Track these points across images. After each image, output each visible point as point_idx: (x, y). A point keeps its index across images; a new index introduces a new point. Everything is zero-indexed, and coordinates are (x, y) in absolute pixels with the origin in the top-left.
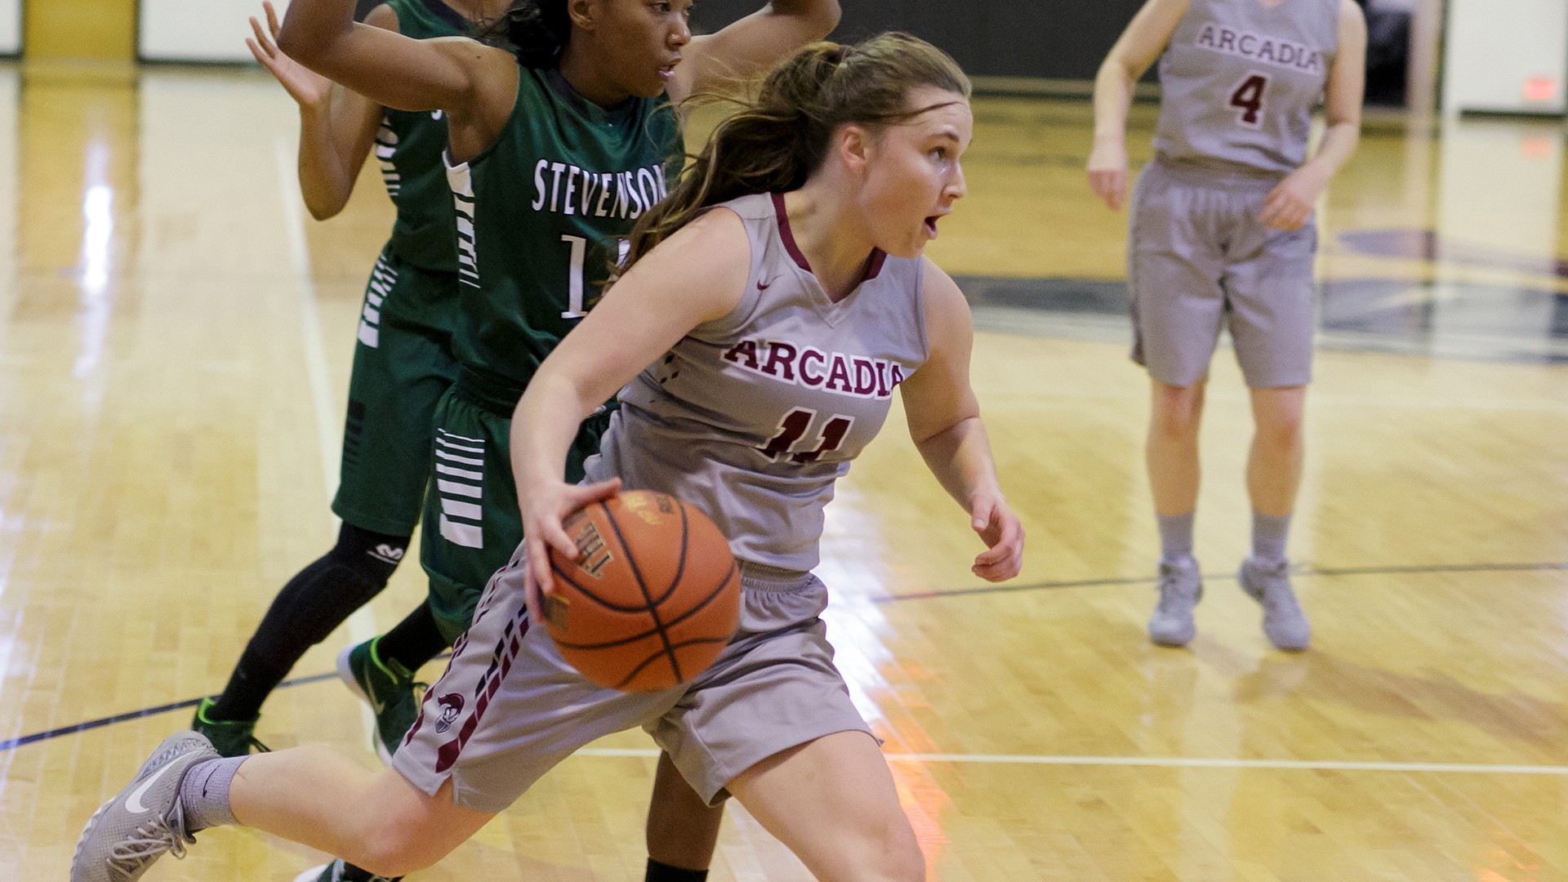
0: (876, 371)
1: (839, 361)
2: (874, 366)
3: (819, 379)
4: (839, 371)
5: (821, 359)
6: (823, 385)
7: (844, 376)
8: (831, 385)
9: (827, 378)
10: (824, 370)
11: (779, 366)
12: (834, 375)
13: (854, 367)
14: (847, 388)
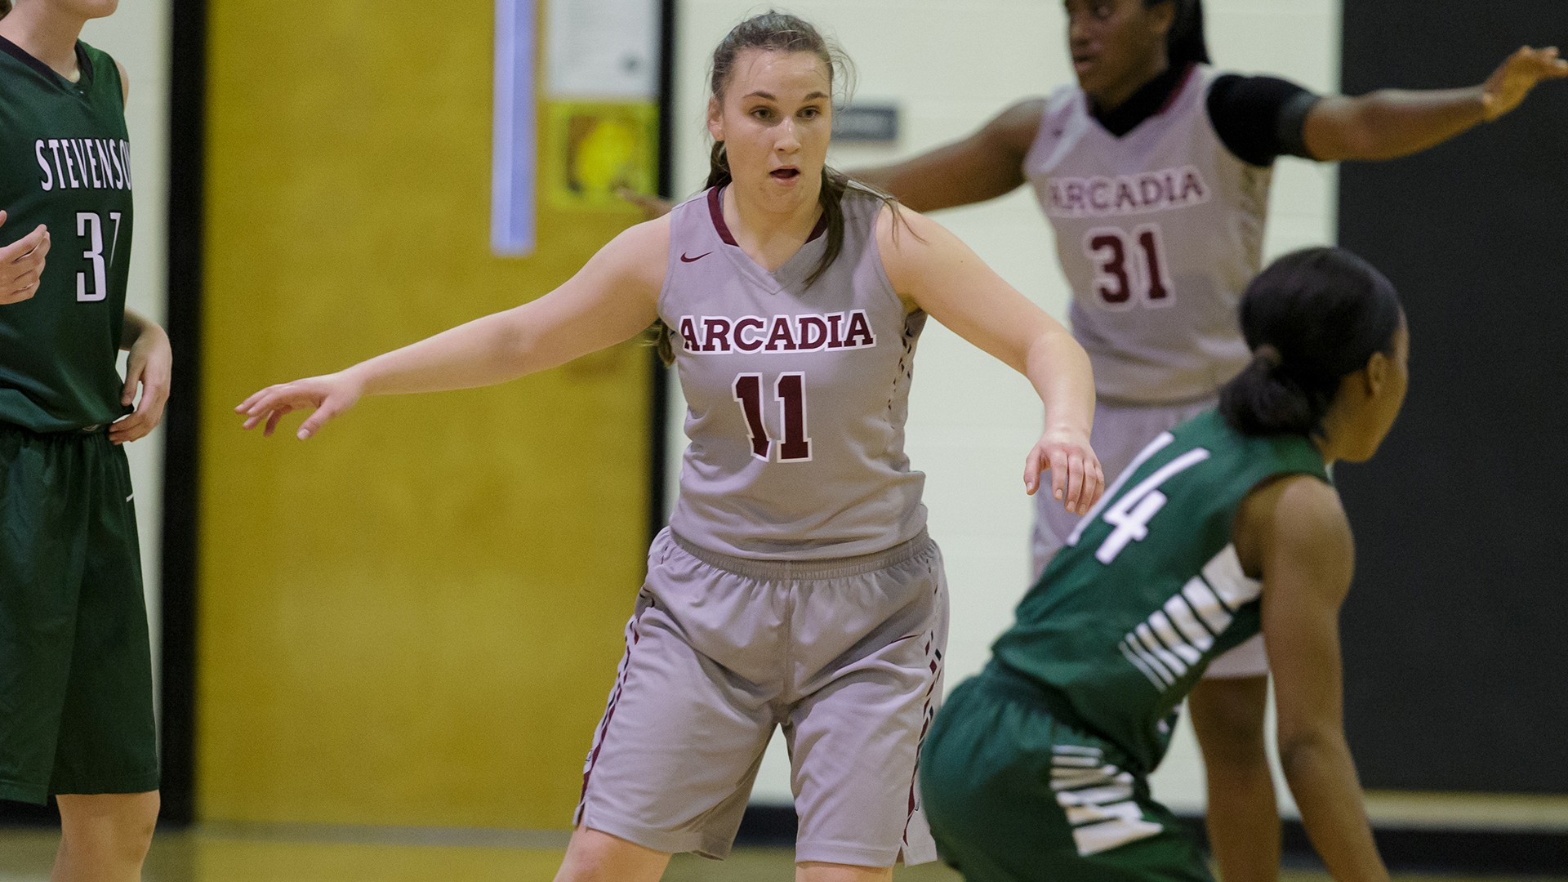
0: (828, 325)
1: (781, 322)
2: (825, 320)
3: (758, 344)
4: (781, 332)
5: (759, 325)
6: (762, 347)
7: (787, 336)
8: (771, 346)
9: (766, 341)
10: (764, 335)
11: (716, 342)
12: (775, 336)
13: (799, 326)
14: (790, 345)
